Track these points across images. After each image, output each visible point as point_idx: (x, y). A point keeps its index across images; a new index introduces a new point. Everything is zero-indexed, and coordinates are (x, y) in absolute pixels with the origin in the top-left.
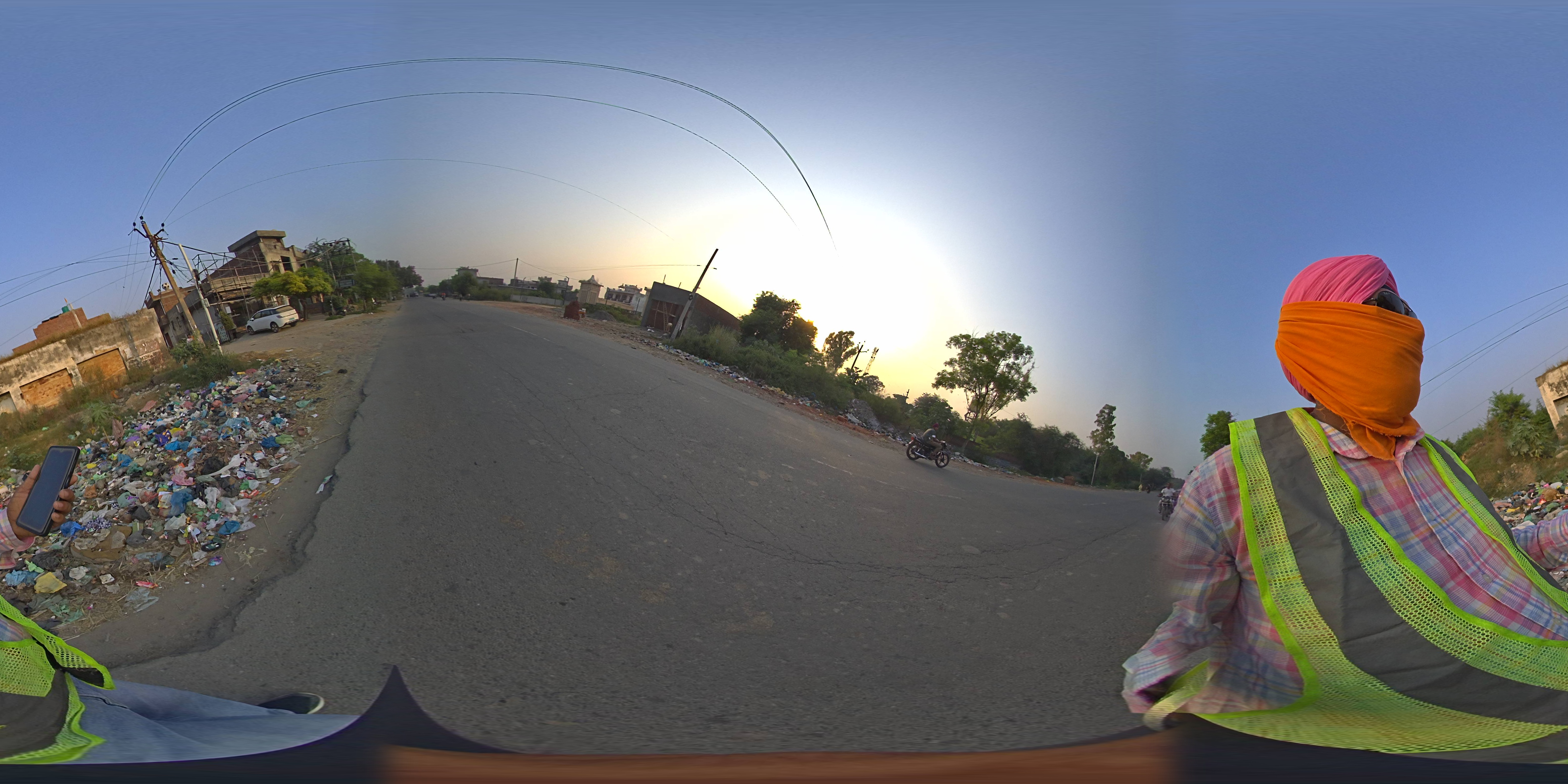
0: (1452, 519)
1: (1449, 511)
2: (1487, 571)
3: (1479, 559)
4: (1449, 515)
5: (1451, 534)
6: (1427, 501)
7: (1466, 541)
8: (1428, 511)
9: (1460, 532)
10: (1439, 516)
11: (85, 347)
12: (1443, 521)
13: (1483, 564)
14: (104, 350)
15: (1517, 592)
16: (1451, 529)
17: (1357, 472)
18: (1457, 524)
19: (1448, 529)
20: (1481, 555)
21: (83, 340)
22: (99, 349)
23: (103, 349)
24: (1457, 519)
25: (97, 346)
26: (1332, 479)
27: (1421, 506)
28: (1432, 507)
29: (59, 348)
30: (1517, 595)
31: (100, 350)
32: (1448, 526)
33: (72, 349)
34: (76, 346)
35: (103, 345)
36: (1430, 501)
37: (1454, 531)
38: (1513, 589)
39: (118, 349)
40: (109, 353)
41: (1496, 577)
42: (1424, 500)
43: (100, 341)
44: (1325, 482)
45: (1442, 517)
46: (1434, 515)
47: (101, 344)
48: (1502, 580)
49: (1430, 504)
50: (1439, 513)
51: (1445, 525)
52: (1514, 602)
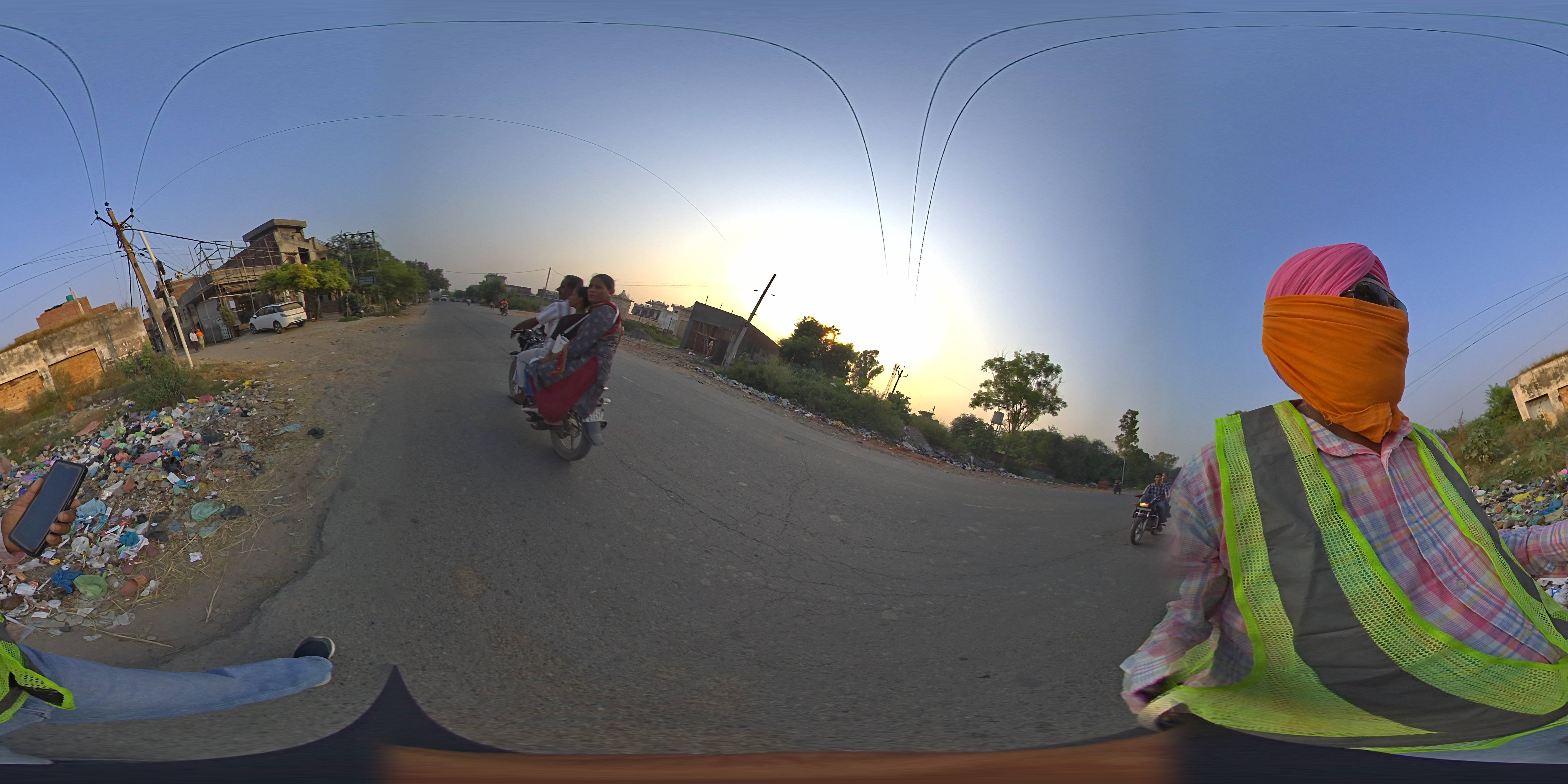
0: (1434, 521)
1: (1431, 512)
2: (1464, 577)
3: (1457, 564)
4: (1431, 516)
5: (1431, 538)
6: (1411, 501)
7: (1445, 545)
8: (1410, 512)
9: (1440, 535)
10: (1421, 518)
11: (57, 348)
12: (1425, 523)
13: (1461, 569)
14: (79, 351)
15: (1492, 600)
16: (1432, 532)
17: (1340, 471)
18: (1439, 527)
19: (1429, 532)
20: (1459, 560)
21: (56, 341)
22: (72, 350)
23: (77, 349)
24: (1439, 521)
25: (71, 346)
26: (1313, 478)
27: (1403, 508)
28: (1415, 508)
29: (30, 349)
30: (1490, 603)
31: (74, 350)
32: (1429, 528)
33: (43, 350)
34: (48, 347)
35: (77, 345)
36: (1414, 502)
37: (1435, 535)
38: (1488, 597)
39: (94, 349)
40: (85, 354)
41: (1473, 583)
42: (1408, 501)
43: (74, 341)
44: (1305, 481)
45: (1425, 519)
46: (1417, 516)
47: (75, 344)
48: (1478, 586)
49: (1413, 504)
50: (1422, 514)
51: (1426, 528)
52: (1485, 609)
